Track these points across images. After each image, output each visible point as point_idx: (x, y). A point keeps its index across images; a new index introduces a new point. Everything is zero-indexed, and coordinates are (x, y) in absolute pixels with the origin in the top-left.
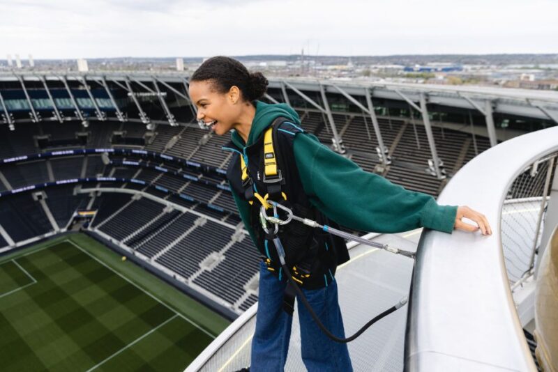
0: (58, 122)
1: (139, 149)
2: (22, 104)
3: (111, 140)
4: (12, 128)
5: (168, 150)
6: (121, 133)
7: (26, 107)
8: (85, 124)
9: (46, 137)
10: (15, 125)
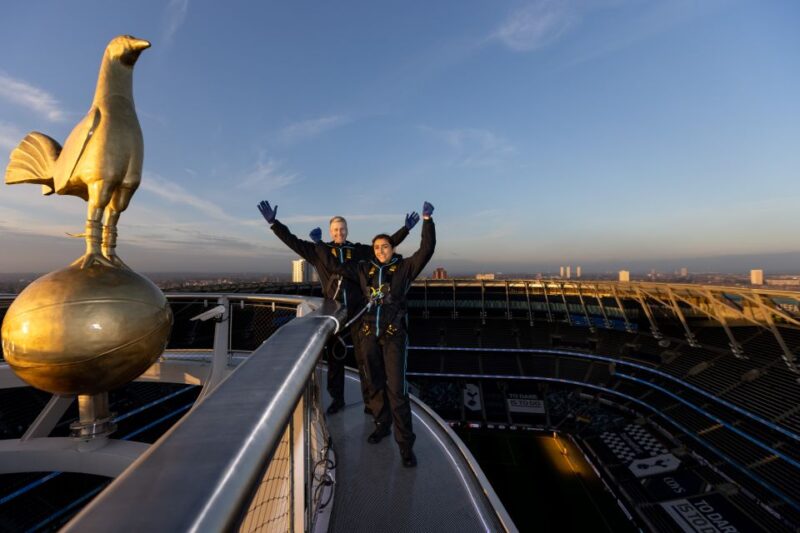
0: (567, 324)
1: (652, 367)
2: (542, 306)
3: (621, 351)
4: (532, 324)
5: (691, 376)
6: (633, 346)
7: (545, 308)
8: (592, 330)
9: (559, 337)
10: (535, 322)
